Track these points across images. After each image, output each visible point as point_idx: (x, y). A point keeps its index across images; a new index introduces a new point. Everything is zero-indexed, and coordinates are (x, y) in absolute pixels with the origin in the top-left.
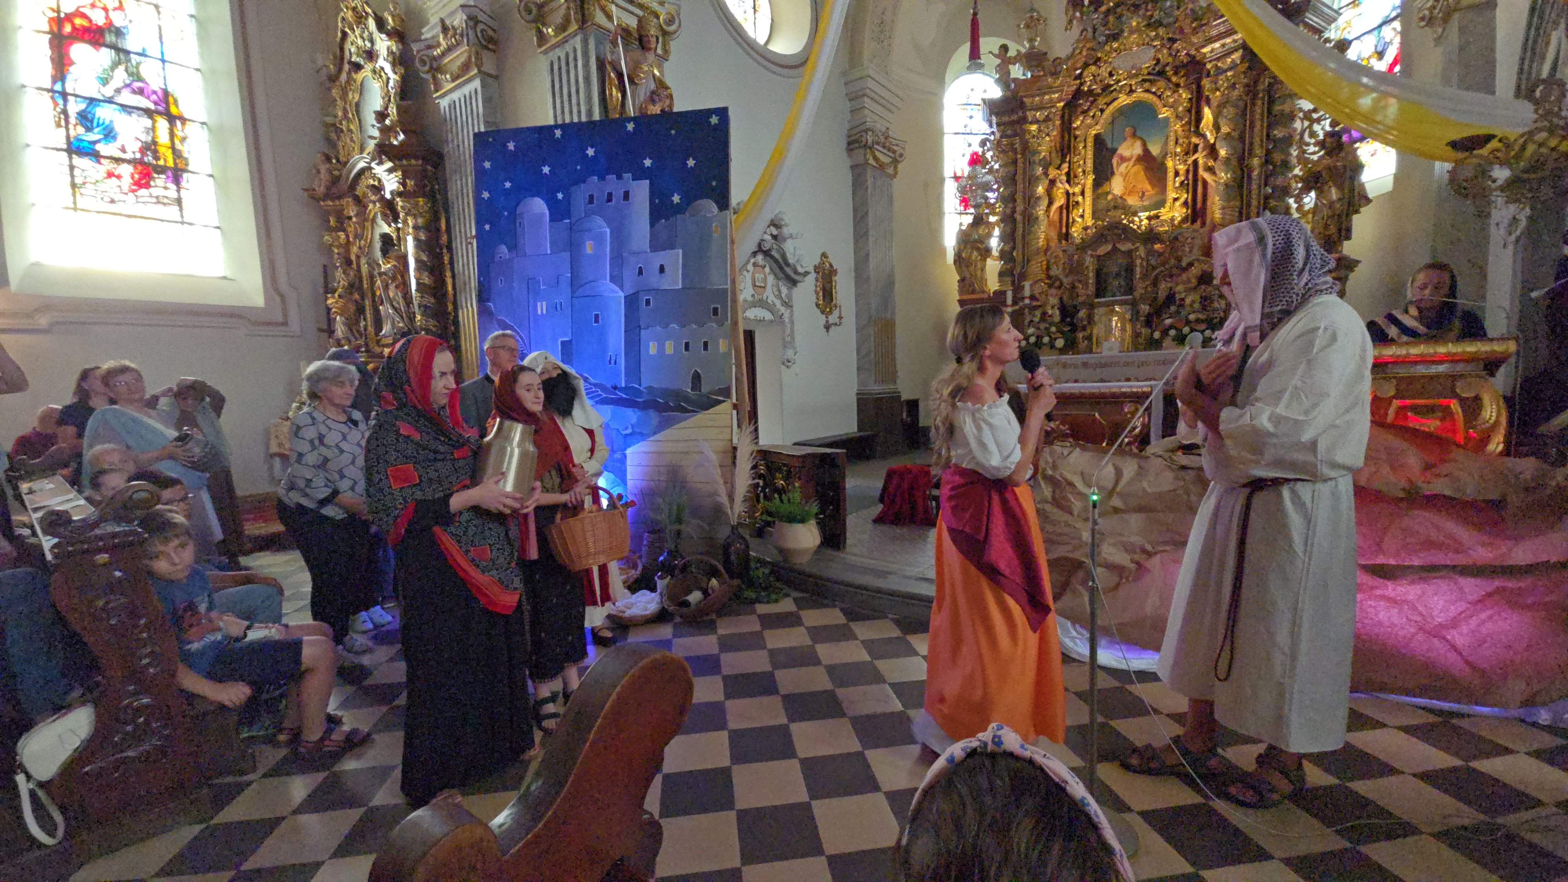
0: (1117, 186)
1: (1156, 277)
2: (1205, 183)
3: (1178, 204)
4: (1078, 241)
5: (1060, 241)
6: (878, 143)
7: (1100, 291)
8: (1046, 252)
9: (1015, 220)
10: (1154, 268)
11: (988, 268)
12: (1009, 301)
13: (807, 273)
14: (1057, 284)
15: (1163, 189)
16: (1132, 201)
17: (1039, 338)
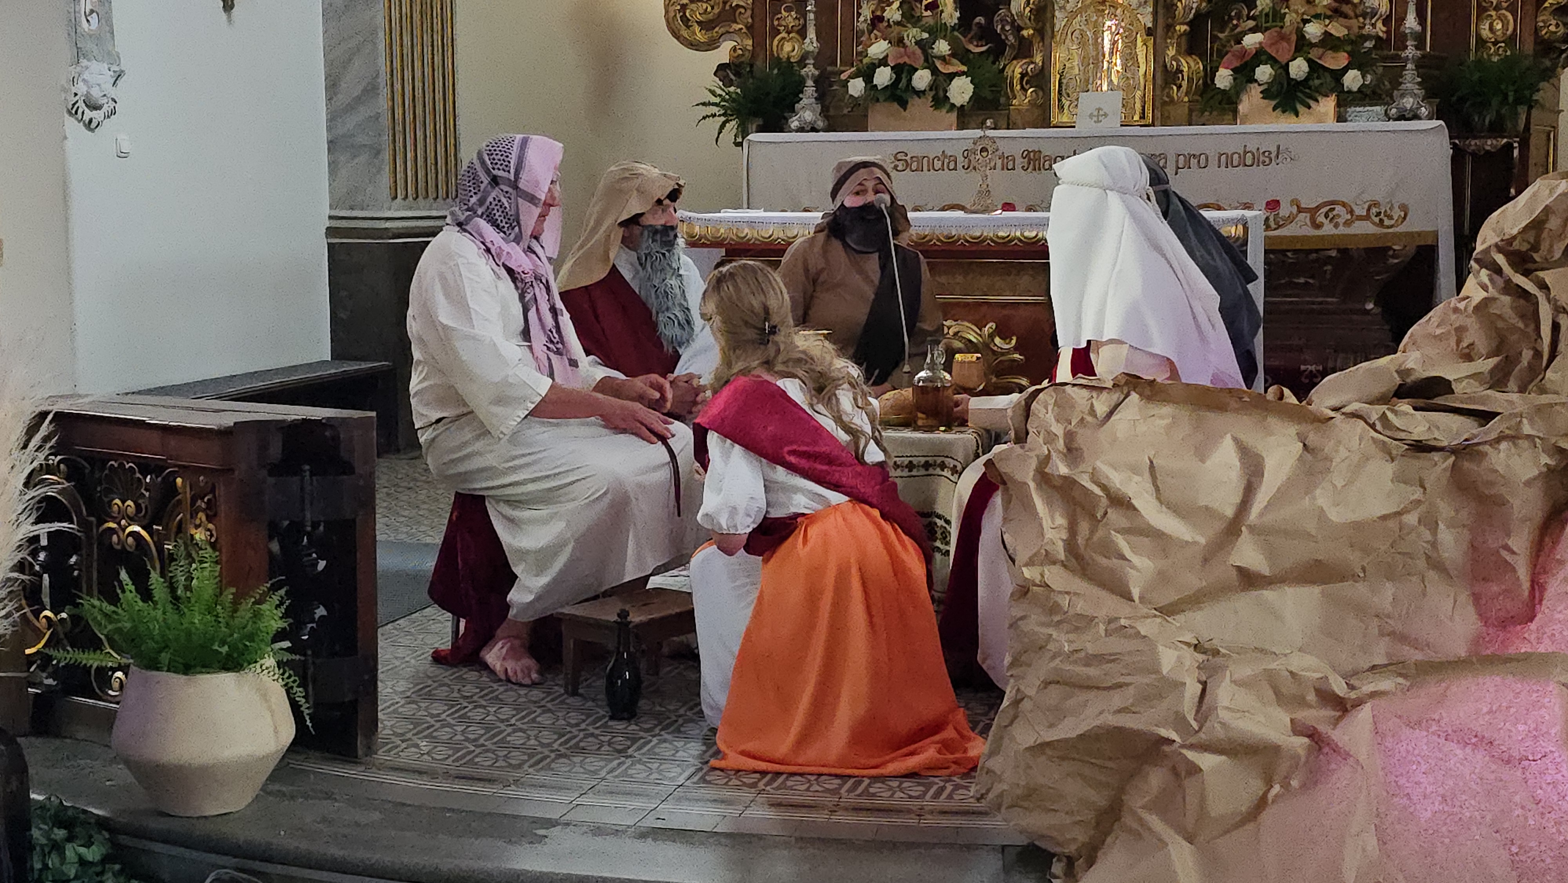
17: (904, 71)
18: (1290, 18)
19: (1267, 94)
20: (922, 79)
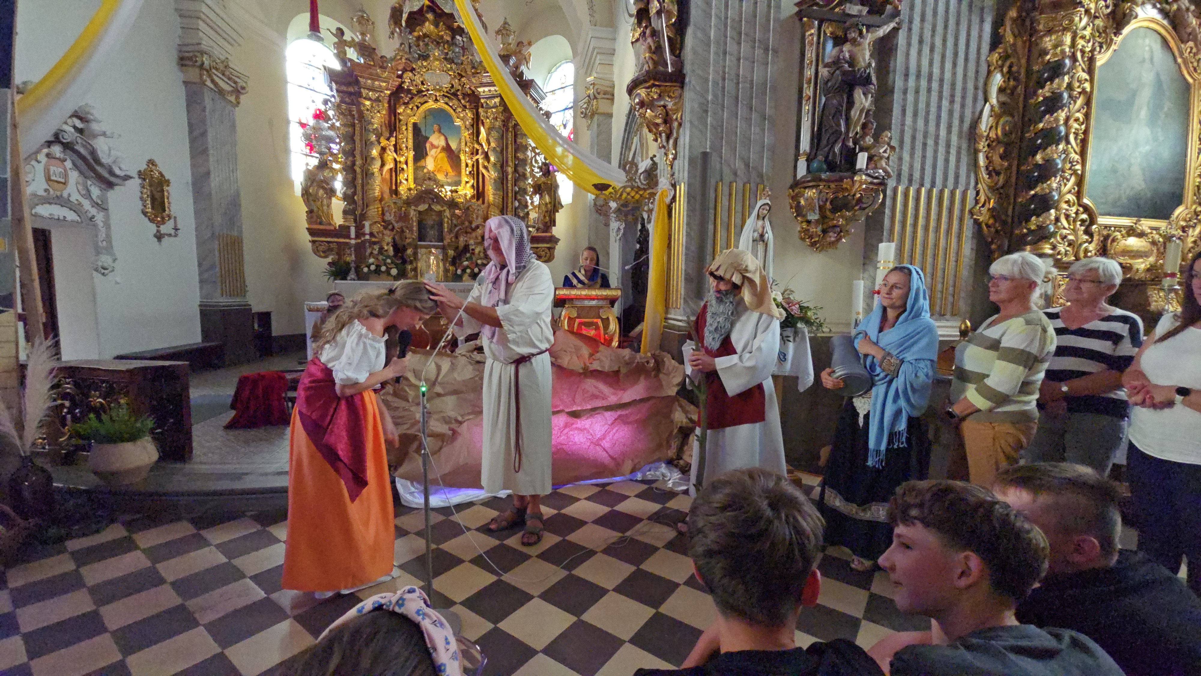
0: (430, 164)
1: (457, 231)
2: (483, 175)
3: (468, 185)
4: (404, 197)
5: (392, 196)
6: (217, 69)
7: (421, 238)
8: (381, 200)
9: (355, 171)
10: (456, 226)
11: (333, 205)
12: (353, 235)
13: (127, 178)
14: (390, 227)
15: (459, 173)
16: (440, 177)
17: (378, 267)
18: (474, 259)
19: (470, 276)
20: (383, 268)
